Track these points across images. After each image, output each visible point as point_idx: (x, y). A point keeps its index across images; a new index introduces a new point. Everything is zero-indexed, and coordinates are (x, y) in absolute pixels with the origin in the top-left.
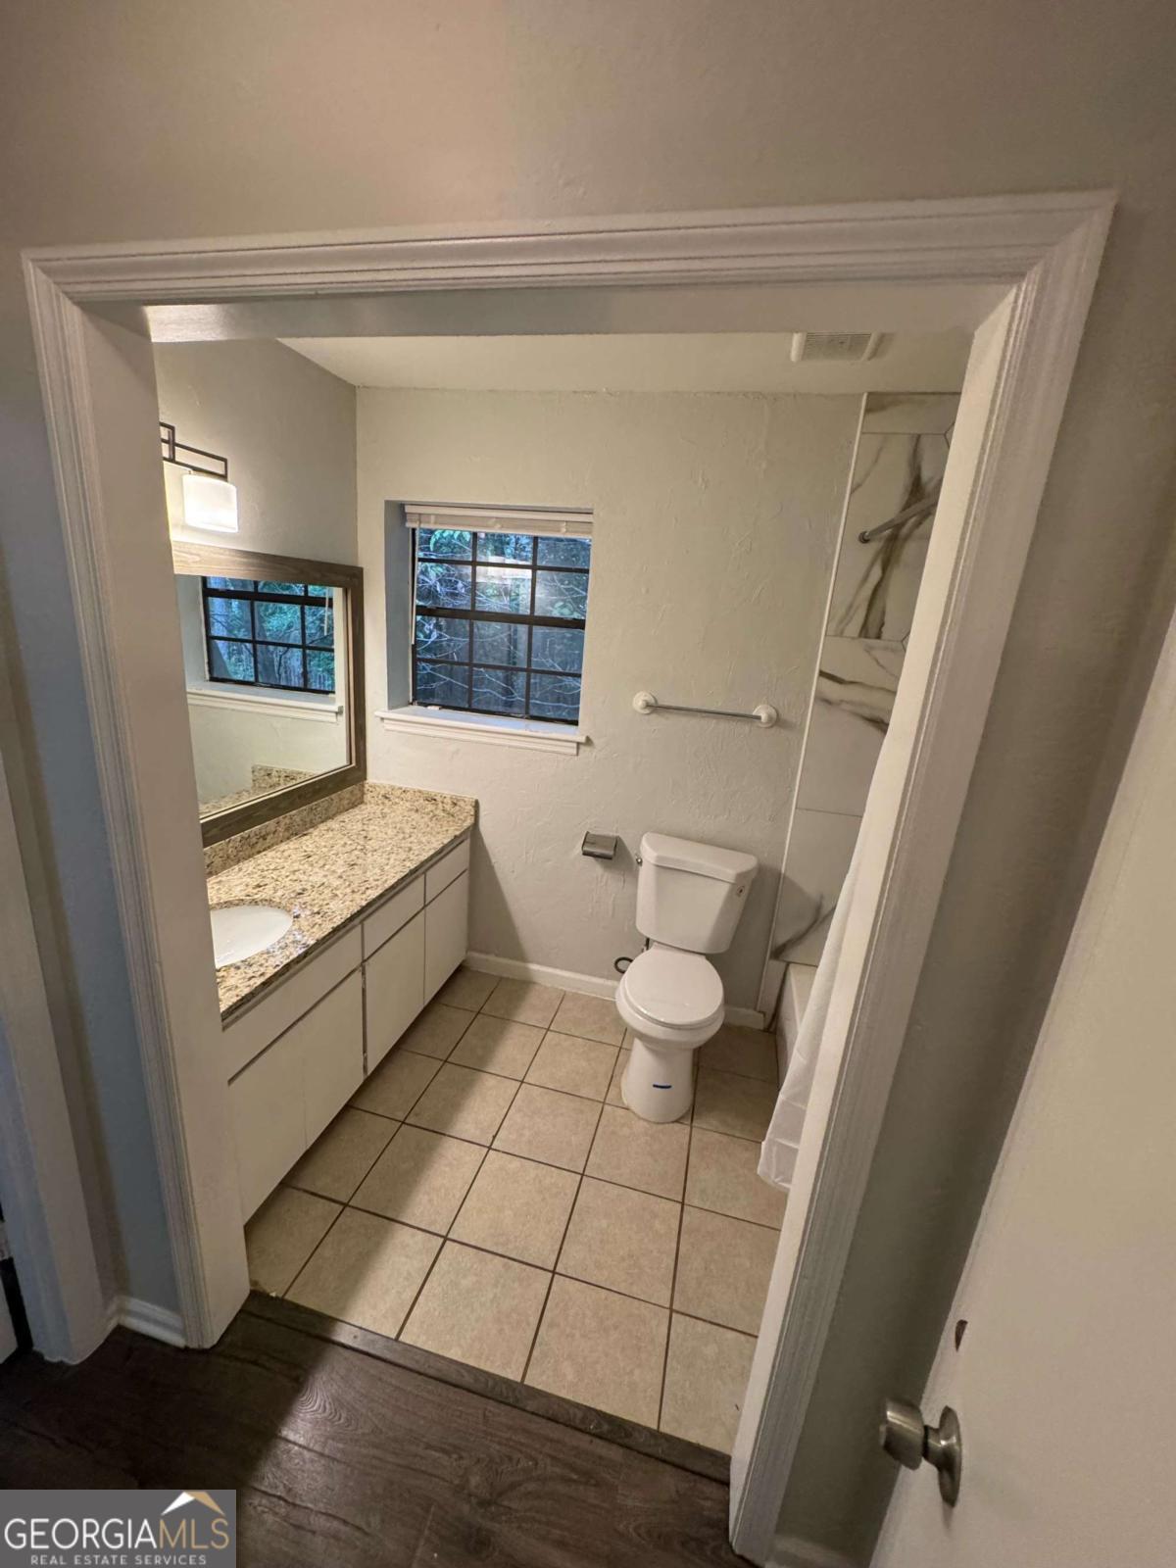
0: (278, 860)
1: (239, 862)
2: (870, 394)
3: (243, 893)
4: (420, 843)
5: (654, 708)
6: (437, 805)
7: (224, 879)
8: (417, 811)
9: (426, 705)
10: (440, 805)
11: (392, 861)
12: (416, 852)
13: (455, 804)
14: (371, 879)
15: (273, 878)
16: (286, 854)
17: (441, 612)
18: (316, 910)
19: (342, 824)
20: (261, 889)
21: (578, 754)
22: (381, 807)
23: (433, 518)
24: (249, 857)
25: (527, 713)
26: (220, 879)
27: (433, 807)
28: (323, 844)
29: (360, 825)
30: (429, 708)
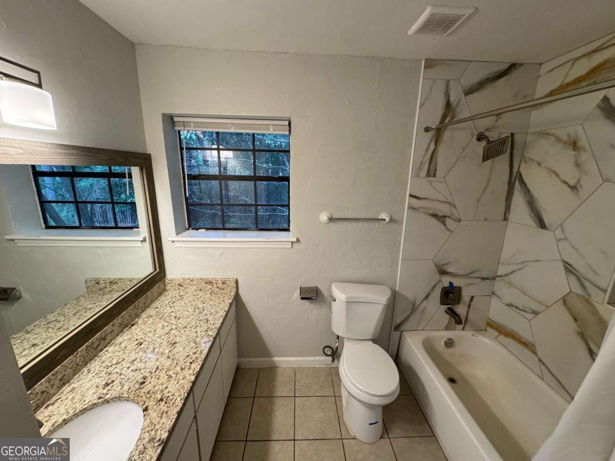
0: (118, 354)
1: (86, 364)
2: (426, 60)
3: (95, 396)
4: (211, 314)
5: (331, 220)
6: (213, 285)
7: (75, 385)
8: (201, 290)
9: (197, 229)
10: (215, 285)
11: (199, 333)
12: (212, 322)
13: (224, 283)
14: (191, 353)
15: (117, 373)
16: (123, 346)
17: (201, 177)
18: (159, 397)
19: (157, 310)
20: (109, 387)
21: (292, 247)
22: (178, 291)
23: (192, 124)
24: (95, 356)
25: (257, 227)
26: (72, 386)
27: (211, 287)
28: (148, 330)
29: (169, 308)
30: (199, 230)
